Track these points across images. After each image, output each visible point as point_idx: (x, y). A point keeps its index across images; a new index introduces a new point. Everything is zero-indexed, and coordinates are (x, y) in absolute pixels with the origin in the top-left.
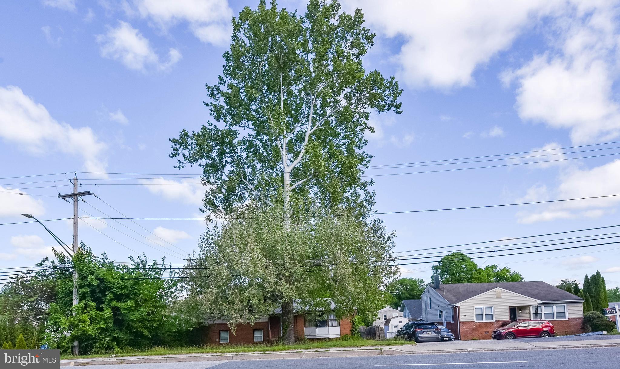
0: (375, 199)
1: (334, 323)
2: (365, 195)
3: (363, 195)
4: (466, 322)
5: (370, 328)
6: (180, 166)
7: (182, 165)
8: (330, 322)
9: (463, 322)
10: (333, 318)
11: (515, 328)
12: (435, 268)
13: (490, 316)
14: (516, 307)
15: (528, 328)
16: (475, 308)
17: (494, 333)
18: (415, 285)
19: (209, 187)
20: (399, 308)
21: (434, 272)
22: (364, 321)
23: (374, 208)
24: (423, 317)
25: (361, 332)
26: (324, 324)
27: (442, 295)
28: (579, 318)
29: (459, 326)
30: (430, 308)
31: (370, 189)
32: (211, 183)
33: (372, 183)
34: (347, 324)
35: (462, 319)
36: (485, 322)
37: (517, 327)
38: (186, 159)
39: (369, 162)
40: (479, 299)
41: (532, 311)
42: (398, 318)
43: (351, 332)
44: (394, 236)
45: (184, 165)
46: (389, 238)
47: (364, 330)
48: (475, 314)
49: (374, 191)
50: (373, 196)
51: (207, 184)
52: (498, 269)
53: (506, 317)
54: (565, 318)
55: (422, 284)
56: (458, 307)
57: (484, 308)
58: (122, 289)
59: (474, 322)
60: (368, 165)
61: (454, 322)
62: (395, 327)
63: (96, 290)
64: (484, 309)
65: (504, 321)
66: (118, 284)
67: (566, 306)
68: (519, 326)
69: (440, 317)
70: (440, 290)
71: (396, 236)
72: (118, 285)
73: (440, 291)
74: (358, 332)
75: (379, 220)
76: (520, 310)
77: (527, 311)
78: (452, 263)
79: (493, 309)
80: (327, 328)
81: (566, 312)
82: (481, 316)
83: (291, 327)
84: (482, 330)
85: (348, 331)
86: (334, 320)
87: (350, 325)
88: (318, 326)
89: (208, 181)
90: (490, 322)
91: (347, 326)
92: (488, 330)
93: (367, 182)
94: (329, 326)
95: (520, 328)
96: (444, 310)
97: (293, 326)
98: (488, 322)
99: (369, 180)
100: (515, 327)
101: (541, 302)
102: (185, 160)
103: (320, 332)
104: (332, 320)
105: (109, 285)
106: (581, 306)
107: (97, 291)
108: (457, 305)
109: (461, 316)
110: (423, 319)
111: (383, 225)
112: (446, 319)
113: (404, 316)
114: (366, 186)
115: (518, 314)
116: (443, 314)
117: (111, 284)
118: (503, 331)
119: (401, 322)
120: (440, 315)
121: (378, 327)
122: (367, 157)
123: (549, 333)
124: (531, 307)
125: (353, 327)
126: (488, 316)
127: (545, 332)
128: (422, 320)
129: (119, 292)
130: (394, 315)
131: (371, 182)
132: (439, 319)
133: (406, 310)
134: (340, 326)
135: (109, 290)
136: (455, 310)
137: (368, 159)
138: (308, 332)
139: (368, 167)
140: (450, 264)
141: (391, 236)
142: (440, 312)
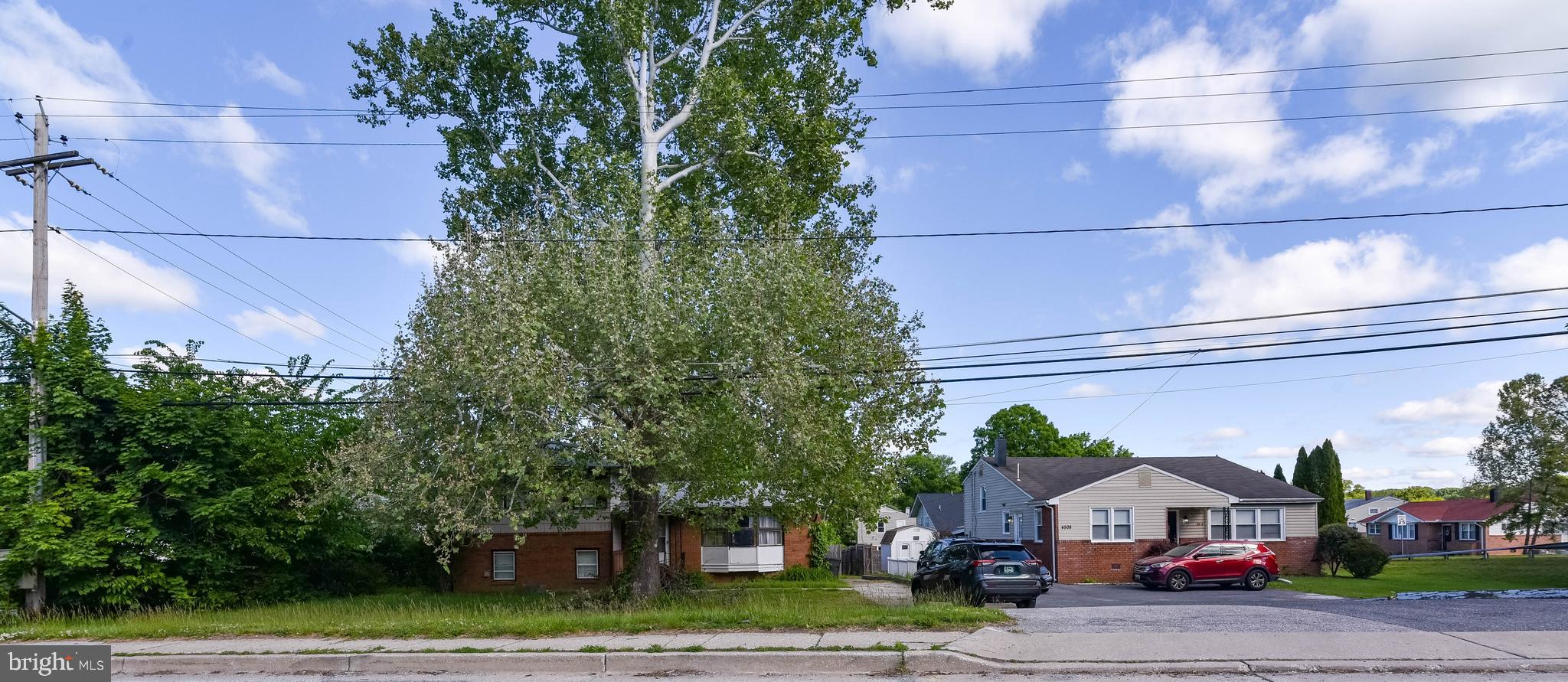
0: (876, 229)
1: (771, 537)
2: (851, 219)
3: (843, 220)
4: (1071, 541)
5: (852, 550)
6: (375, 118)
7: (380, 118)
8: (760, 536)
9: (1064, 542)
10: (767, 526)
11: (1190, 559)
12: (979, 433)
13: (1125, 529)
14: (1178, 511)
15: (1219, 559)
16: (1091, 510)
17: (1140, 569)
18: (938, 467)
19: (454, 185)
20: (908, 510)
21: (977, 440)
22: (841, 533)
23: (873, 251)
24: (967, 527)
25: (830, 560)
26: (746, 539)
27: (1015, 480)
28: (1308, 538)
29: (1056, 551)
30: (984, 509)
31: (862, 203)
32: (463, 177)
33: (868, 188)
34: (801, 541)
35: (1064, 535)
36: (1114, 543)
37: (1195, 557)
38: (391, 102)
39: (860, 134)
40: (1099, 488)
41: (1213, 520)
42: (910, 530)
43: (807, 560)
44: (919, 325)
45: (387, 117)
46: (905, 331)
47: (838, 553)
48: (1091, 524)
49: (872, 209)
50: (869, 222)
51: (452, 177)
52: (1091, 442)
53: (1161, 533)
54: (1279, 537)
55: (951, 466)
56: (1053, 506)
57: (1113, 510)
58: (170, 431)
59: (1089, 541)
60: (860, 141)
61: (1041, 541)
62: (905, 547)
63: (93, 433)
64: (1112, 513)
65: (1155, 542)
66: (154, 416)
67: (1283, 511)
68: (1200, 555)
69: (1007, 530)
70: (1008, 469)
71: (924, 327)
72: (153, 420)
73: (1008, 473)
74: (826, 560)
75: (884, 284)
76: (1185, 518)
77: (1200, 519)
78: (1010, 425)
79: (1133, 513)
80: (753, 549)
81: (1281, 523)
82: (1104, 529)
83: (652, 546)
84: (1105, 562)
85: (801, 556)
86: (770, 530)
87: (807, 543)
88: (732, 545)
89: (456, 171)
90: (1125, 543)
91: (800, 546)
92: (1120, 561)
93: (855, 187)
94: (757, 545)
95: (1201, 560)
96: (1018, 513)
97: (656, 545)
98: (1119, 543)
99: (859, 180)
100: (1191, 557)
101: (1234, 500)
102: (389, 105)
103: (739, 558)
104: (765, 530)
105: (127, 419)
106: (1313, 512)
107: (98, 435)
108: (1051, 502)
109: (1060, 526)
110: (966, 533)
111: (893, 297)
112: (1021, 534)
113: (920, 525)
114: (854, 197)
115: (1182, 525)
116: (1015, 522)
117: (135, 418)
118: (1162, 565)
119: (916, 538)
120: (1007, 525)
121: (870, 548)
122: (856, 121)
123: (1265, 572)
124: (1209, 511)
125: (815, 549)
126: (1119, 528)
127: (1255, 569)
128: (962, 534)
129: (158, 439)
130: (899, 524)
131: (867, 186)
132: (1004, 533)
133: (925, 514)
134: (783, 544)
135: (132, 434)
136: (1047, 515)
137: (859, 127)
138: (709, 558)
139: (859, 148)
140: (1008, 426)
141: (911, 325)
142: (1008, 517)
